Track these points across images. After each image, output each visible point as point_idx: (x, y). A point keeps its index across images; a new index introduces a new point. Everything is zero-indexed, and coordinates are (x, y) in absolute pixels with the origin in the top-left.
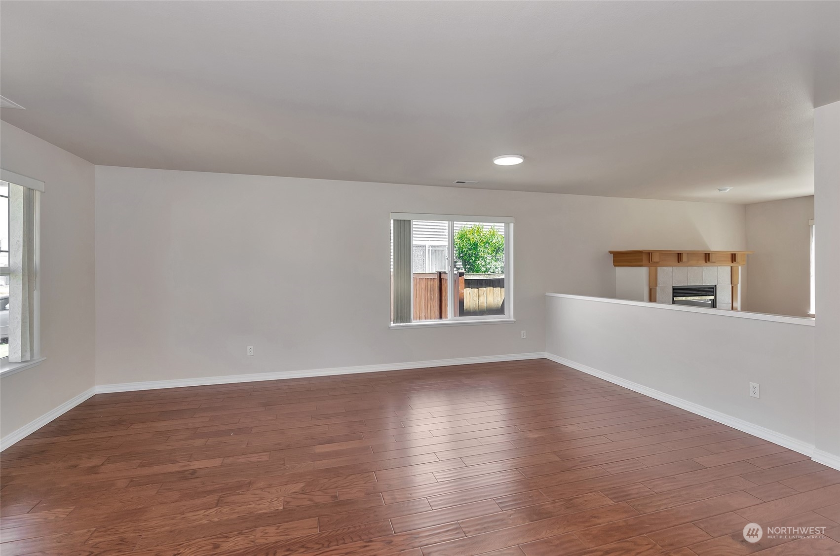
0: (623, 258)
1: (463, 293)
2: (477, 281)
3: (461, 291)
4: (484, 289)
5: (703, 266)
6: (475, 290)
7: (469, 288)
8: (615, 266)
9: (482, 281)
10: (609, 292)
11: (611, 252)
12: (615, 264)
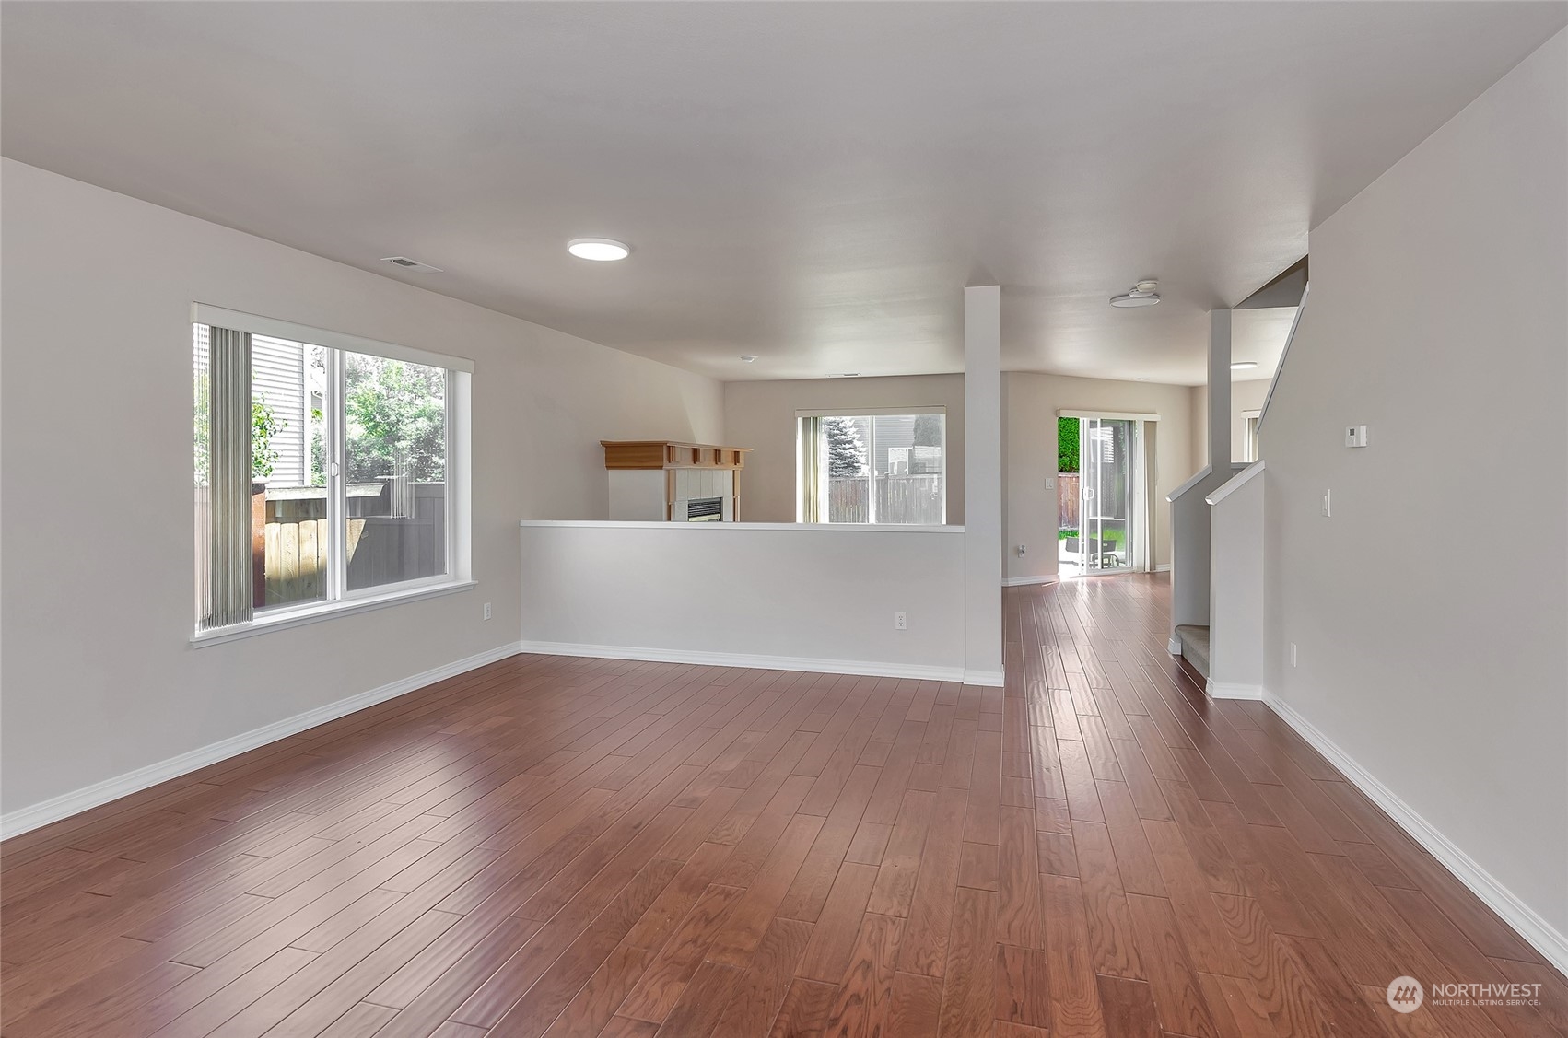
0: (624, 455)
1: (262, 538)
2: (296, 504)
3: (256, 530)
4: (314, 523)
5: (712, 470)
6: (292, 527)
7: (277, 522)
8: (608, 467)
9: (308, 504)
10: (600, 511)
11: (603, 444)
12: (610, 464)
